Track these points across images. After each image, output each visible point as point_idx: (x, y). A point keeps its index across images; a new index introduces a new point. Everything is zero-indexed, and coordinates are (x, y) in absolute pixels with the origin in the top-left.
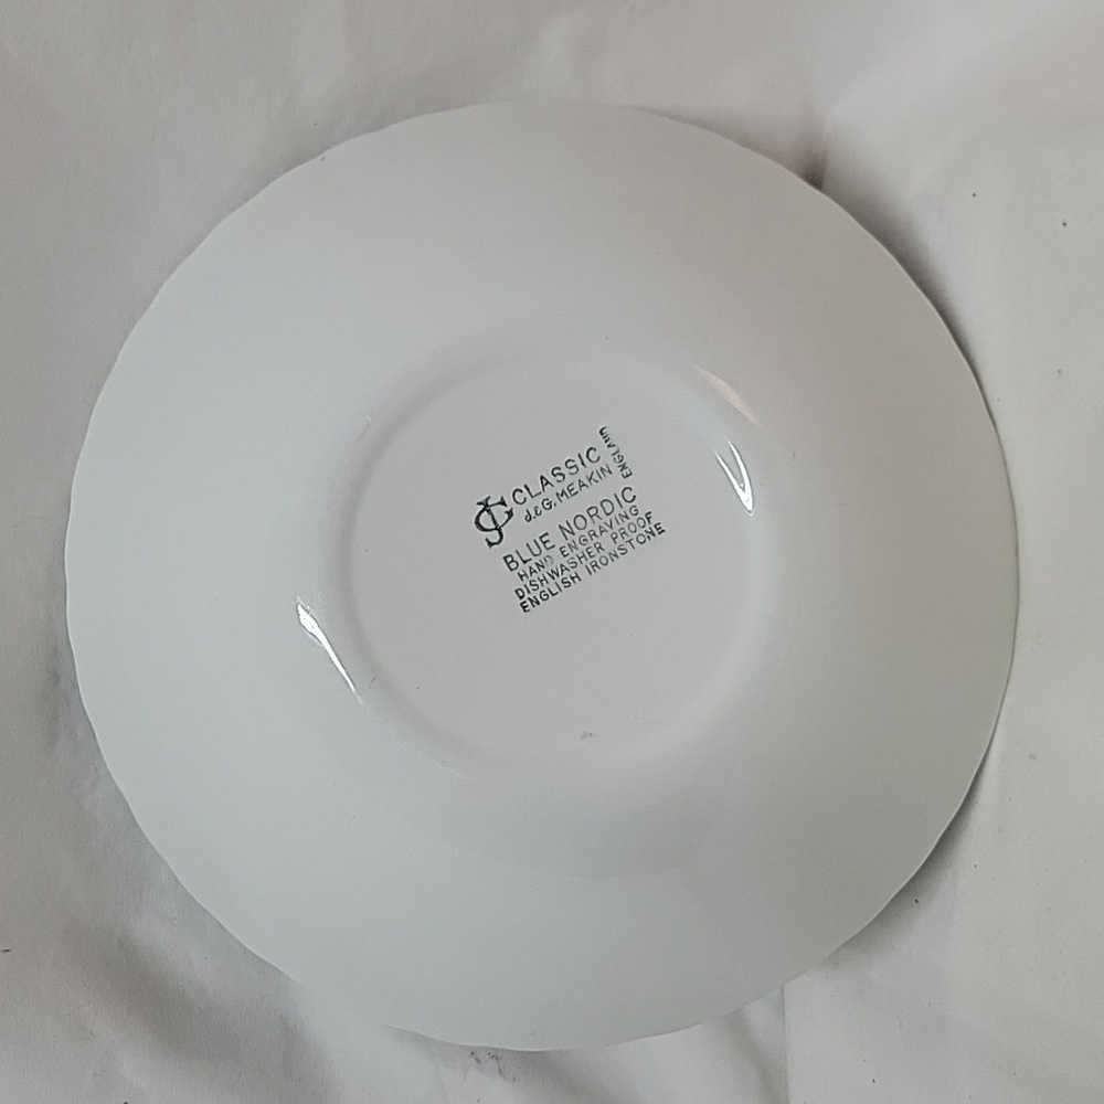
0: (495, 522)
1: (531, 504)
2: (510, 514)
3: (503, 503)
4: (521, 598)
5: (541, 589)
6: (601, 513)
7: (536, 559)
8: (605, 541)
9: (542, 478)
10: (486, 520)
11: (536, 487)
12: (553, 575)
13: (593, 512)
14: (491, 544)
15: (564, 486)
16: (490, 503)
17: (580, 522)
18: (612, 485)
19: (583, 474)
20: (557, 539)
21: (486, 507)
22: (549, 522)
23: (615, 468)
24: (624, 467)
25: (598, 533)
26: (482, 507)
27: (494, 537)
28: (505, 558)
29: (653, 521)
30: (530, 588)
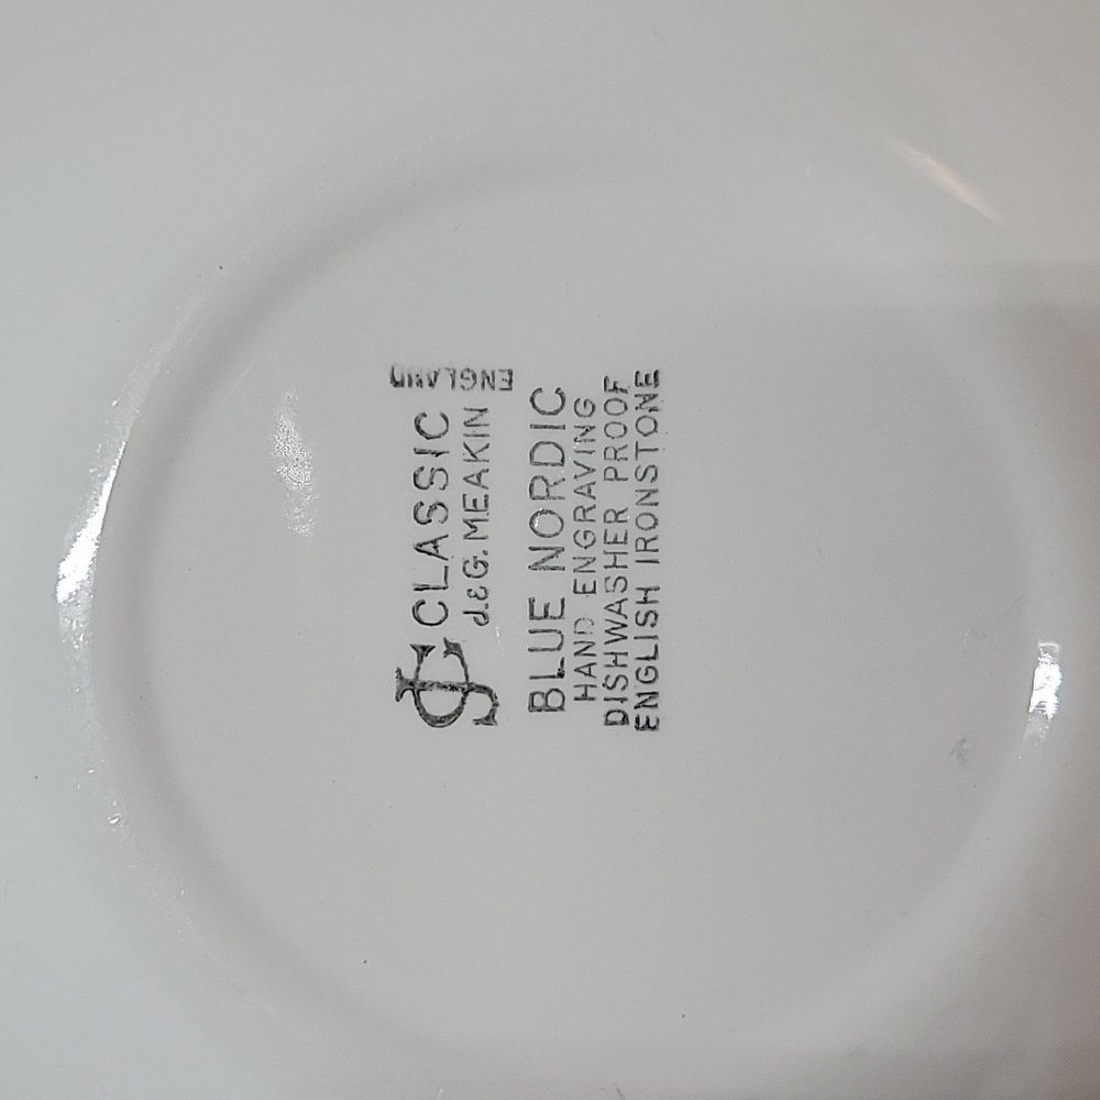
0: (453, 688)
1: (457, 598)
2: (453, 649)
3: (424, 651)
4: (625, 720)
5: (630, 673)
6: (552, 474)
7: (569, 650)
8: (610, 496)
9: (419, 548)
10: (439, 703)
11: (430, 570)
12: (616, 633)
13: (540, 488)
14: (489, 720)
15: (457, 514)
16: (409, 675)
17: (545, 524)
18: (510, 421)
19: (457, 465)
20: (551, 587)
21: (412, 687)
22: (513, 583)
23: (479, 397)
24: (488, 380)
25: (588, 503)
26: (408, 694)
27: (478, 705)
28: (532, 708)
29: (627, 381)
30: (617, 693)
